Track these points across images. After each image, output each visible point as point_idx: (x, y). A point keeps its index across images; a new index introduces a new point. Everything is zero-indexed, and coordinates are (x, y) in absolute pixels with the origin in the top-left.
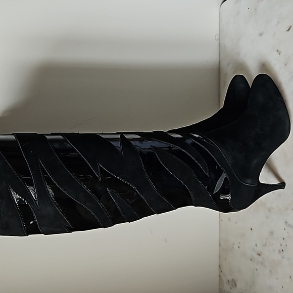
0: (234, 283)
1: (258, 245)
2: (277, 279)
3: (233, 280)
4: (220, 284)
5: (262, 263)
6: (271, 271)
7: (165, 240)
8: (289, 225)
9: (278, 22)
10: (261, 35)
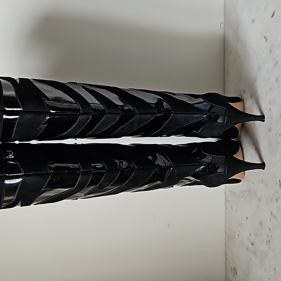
0: (235, 271)
1: (252, 235)
2: (265, 270)
3: (234, 268)
4: (226, 272)
5: (255, 253)
6: (261, 262)
7: (168, 225)
8: (273, 216)
9: (265, 8)
10: (253, 21)
